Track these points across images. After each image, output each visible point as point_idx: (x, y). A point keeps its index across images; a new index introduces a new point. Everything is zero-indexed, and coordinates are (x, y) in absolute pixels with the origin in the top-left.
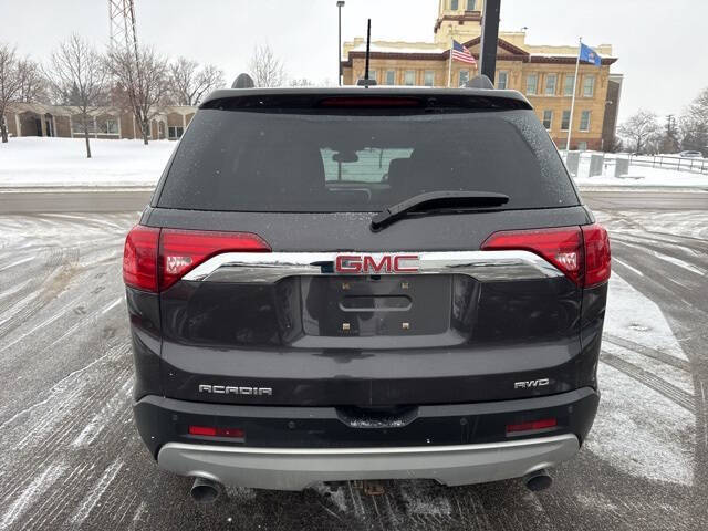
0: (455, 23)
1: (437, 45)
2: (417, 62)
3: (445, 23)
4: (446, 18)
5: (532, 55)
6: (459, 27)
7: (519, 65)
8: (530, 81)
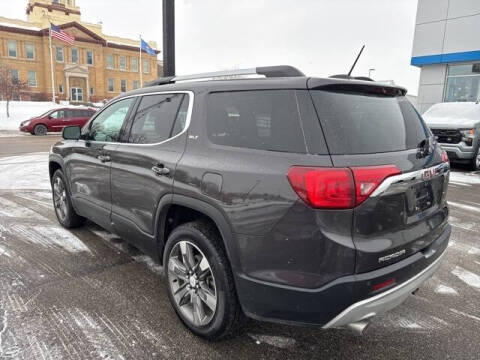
0: (46, 10)
1: (34, 24)
2: (17, 35)
3: (35, 8)
4: (37, 4)
5: (108, 41)
6: (50, 14)
7: (100, 48)
8: (108, 59)
